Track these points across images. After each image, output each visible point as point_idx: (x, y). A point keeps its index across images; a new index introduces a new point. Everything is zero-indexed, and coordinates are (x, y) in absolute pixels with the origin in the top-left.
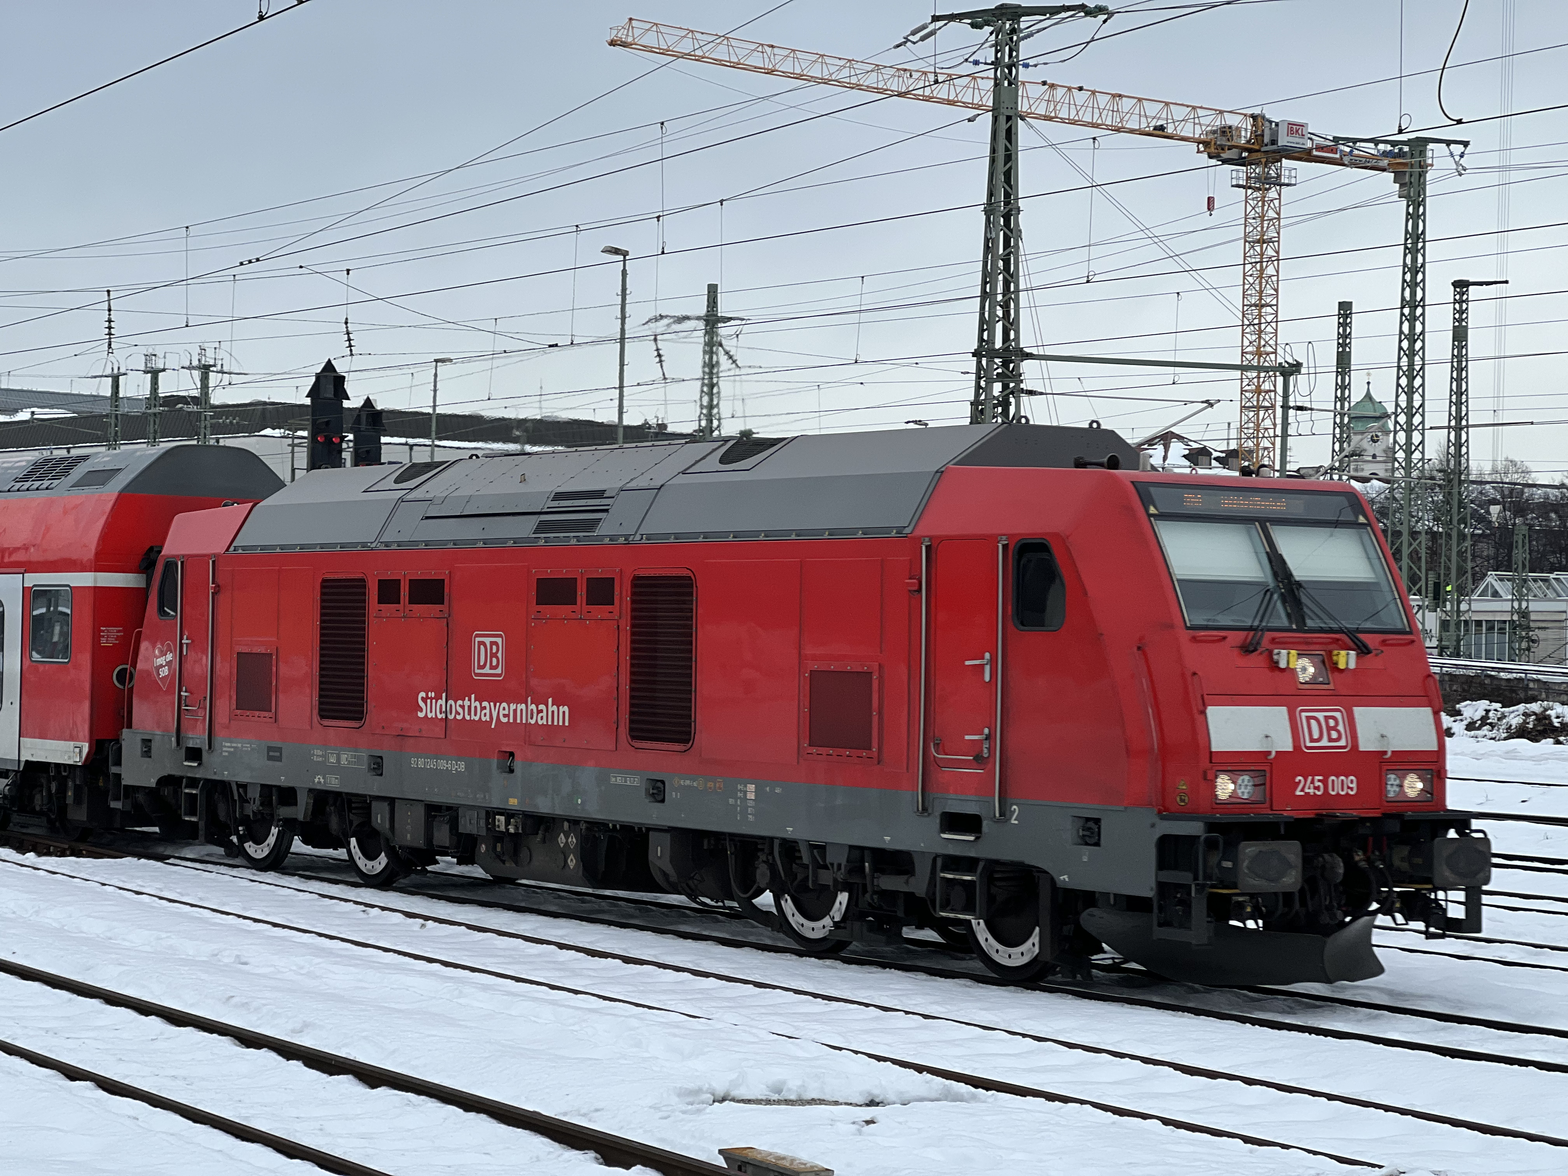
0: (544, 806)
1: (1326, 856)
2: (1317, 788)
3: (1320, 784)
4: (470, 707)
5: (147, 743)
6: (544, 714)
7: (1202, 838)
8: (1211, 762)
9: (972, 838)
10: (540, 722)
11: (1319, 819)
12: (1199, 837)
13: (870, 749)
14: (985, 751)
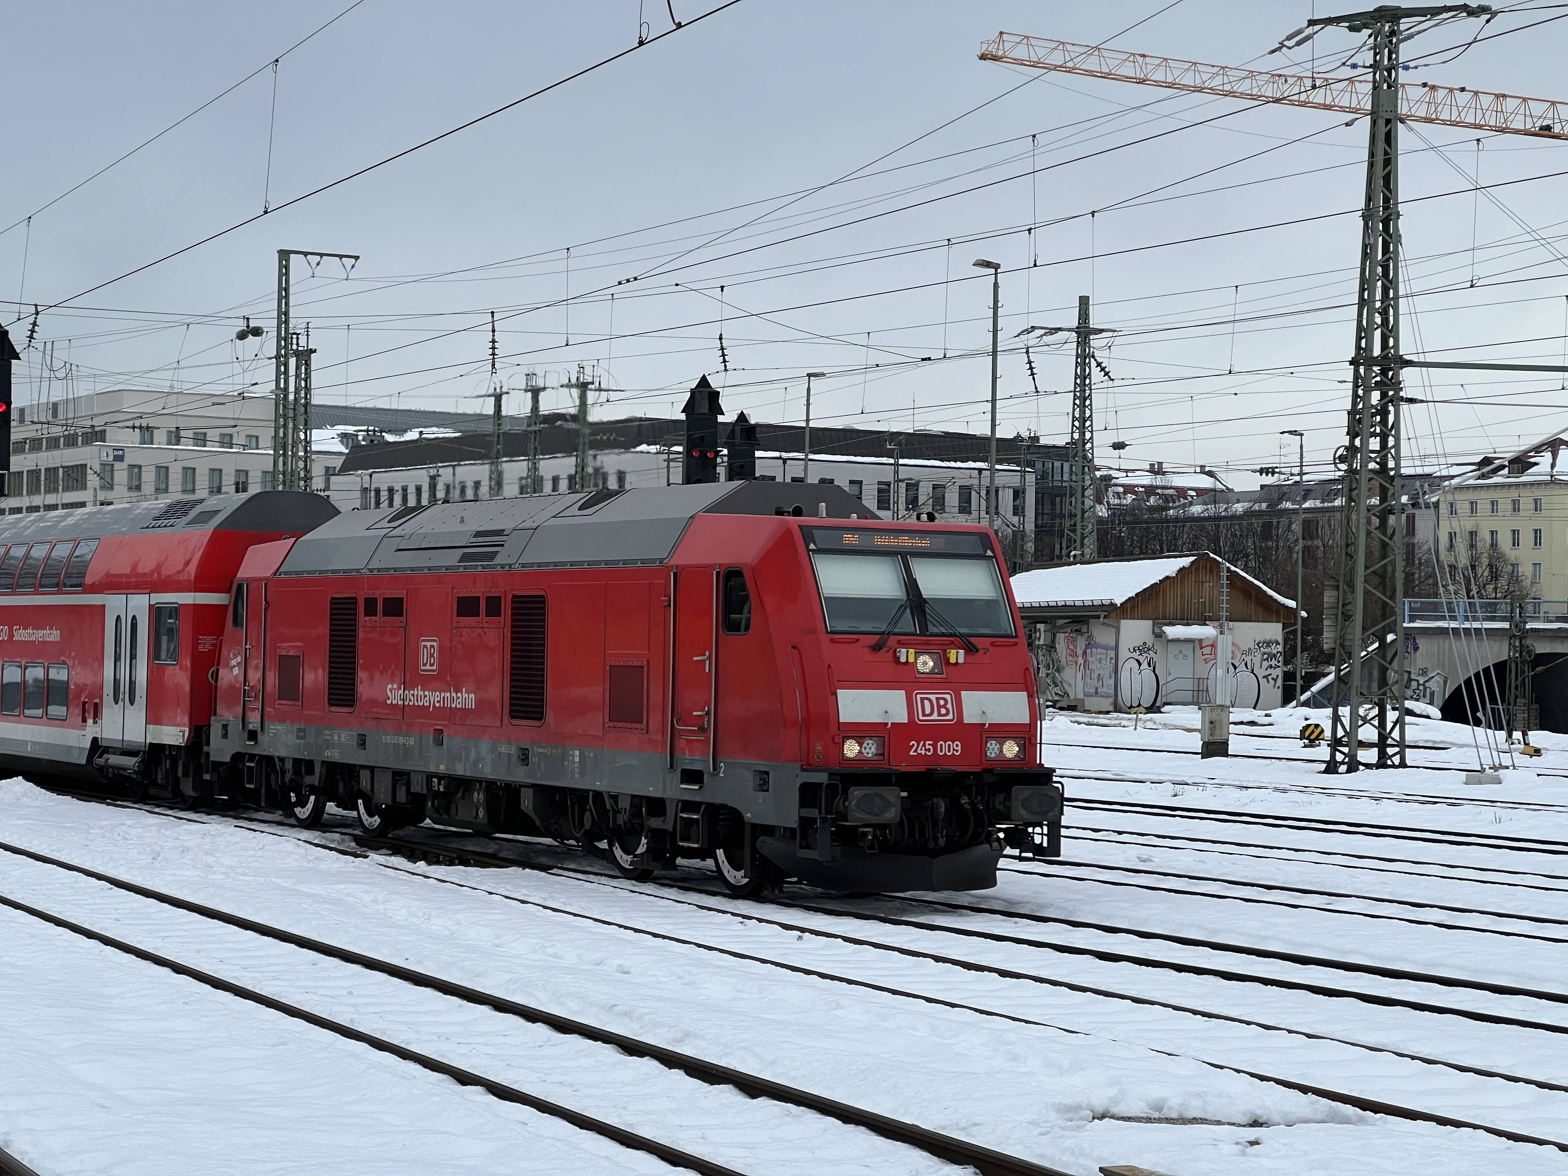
0: (461, 770)
1: (935, 800)
2: (929, 750)
3: (930, 747)
4: (417, 695)
5: (225, 727)
6: (460, 700)
7: (824, 785)
8: (839, 730)
9: (697, 787)
10: (458, 706)
11: (929, 773)
12: (821, 784)
13: (642, 722)
14: (706, 723)
